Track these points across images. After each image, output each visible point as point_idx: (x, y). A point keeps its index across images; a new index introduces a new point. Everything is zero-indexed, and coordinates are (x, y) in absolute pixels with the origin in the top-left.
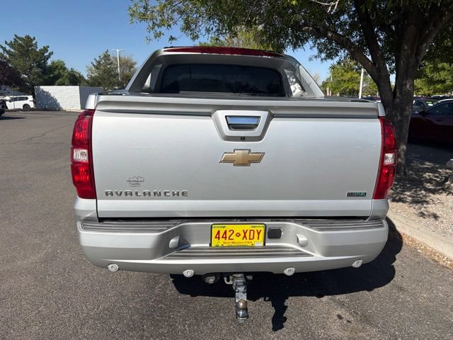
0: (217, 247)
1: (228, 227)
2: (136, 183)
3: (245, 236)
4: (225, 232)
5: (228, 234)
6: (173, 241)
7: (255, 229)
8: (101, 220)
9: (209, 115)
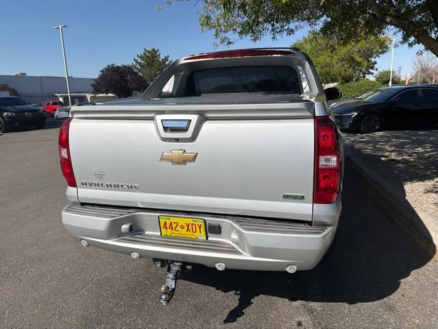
0: (166, 236)
1: (173, 220)
2: (100, 176)
3: (188, 229)
4: (171, 224)
5: (174, 226)
6: (125, 227)
7: (196, 223)
8: (83, 204)
9: (152, 119)
